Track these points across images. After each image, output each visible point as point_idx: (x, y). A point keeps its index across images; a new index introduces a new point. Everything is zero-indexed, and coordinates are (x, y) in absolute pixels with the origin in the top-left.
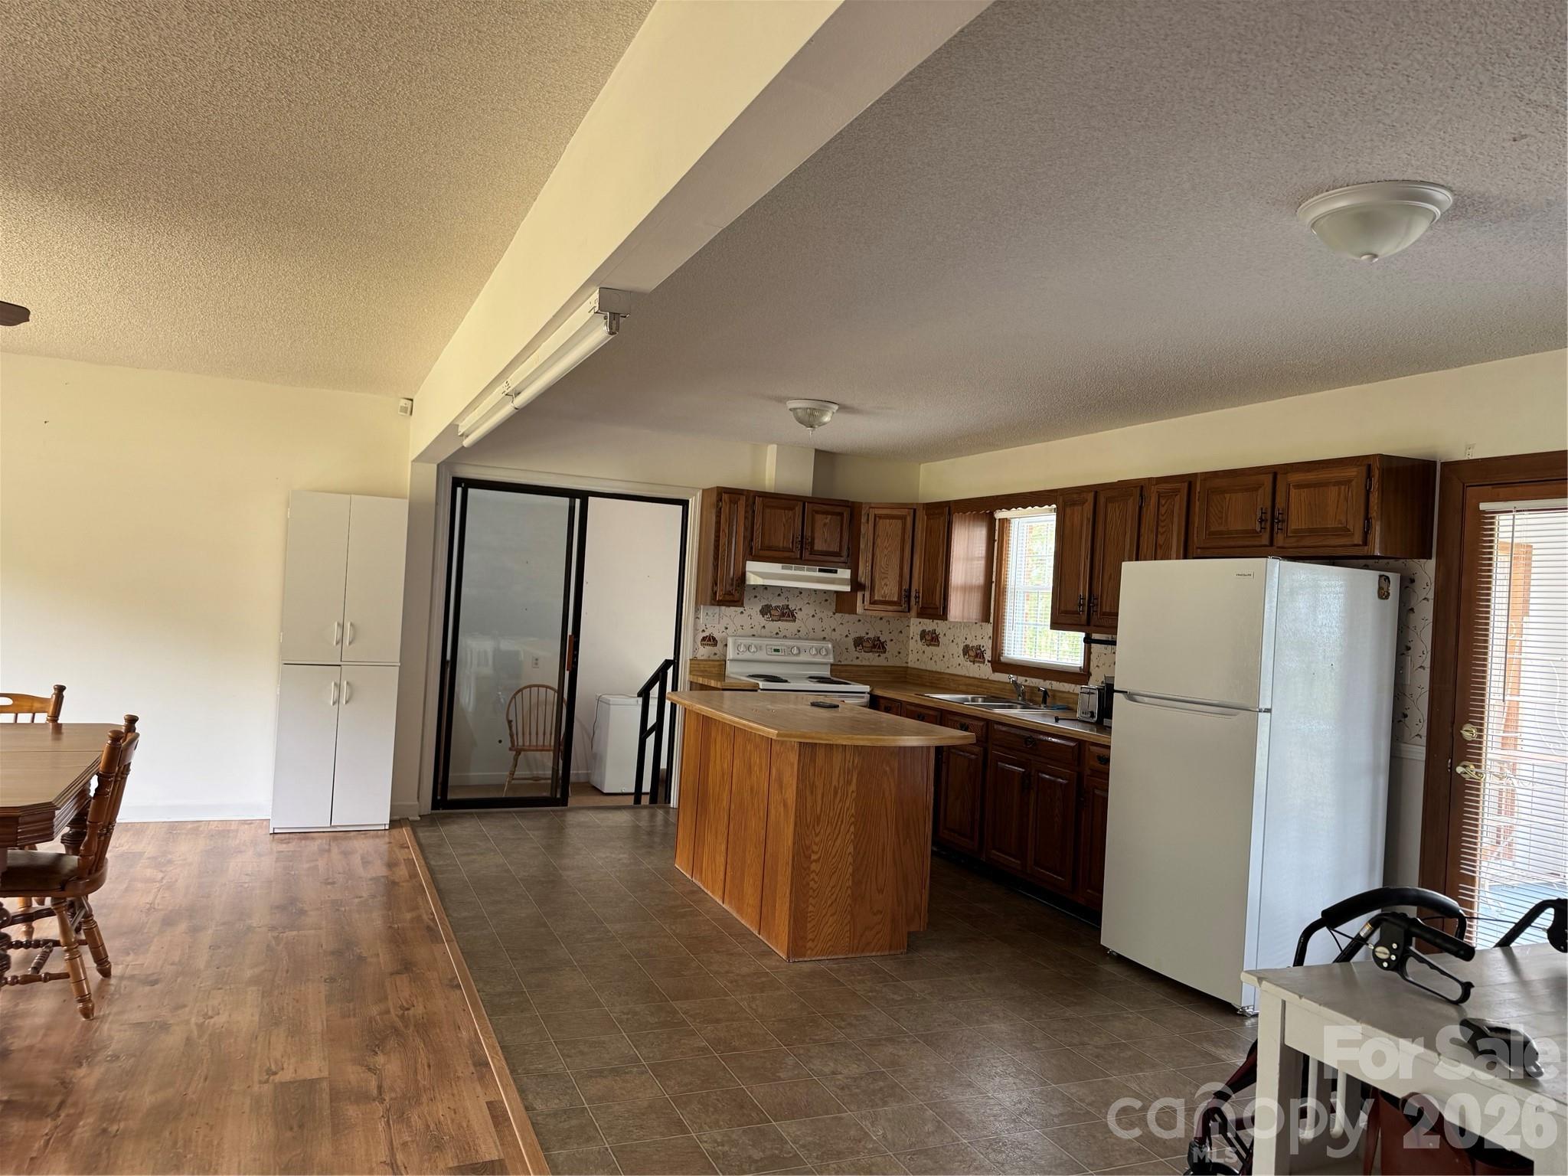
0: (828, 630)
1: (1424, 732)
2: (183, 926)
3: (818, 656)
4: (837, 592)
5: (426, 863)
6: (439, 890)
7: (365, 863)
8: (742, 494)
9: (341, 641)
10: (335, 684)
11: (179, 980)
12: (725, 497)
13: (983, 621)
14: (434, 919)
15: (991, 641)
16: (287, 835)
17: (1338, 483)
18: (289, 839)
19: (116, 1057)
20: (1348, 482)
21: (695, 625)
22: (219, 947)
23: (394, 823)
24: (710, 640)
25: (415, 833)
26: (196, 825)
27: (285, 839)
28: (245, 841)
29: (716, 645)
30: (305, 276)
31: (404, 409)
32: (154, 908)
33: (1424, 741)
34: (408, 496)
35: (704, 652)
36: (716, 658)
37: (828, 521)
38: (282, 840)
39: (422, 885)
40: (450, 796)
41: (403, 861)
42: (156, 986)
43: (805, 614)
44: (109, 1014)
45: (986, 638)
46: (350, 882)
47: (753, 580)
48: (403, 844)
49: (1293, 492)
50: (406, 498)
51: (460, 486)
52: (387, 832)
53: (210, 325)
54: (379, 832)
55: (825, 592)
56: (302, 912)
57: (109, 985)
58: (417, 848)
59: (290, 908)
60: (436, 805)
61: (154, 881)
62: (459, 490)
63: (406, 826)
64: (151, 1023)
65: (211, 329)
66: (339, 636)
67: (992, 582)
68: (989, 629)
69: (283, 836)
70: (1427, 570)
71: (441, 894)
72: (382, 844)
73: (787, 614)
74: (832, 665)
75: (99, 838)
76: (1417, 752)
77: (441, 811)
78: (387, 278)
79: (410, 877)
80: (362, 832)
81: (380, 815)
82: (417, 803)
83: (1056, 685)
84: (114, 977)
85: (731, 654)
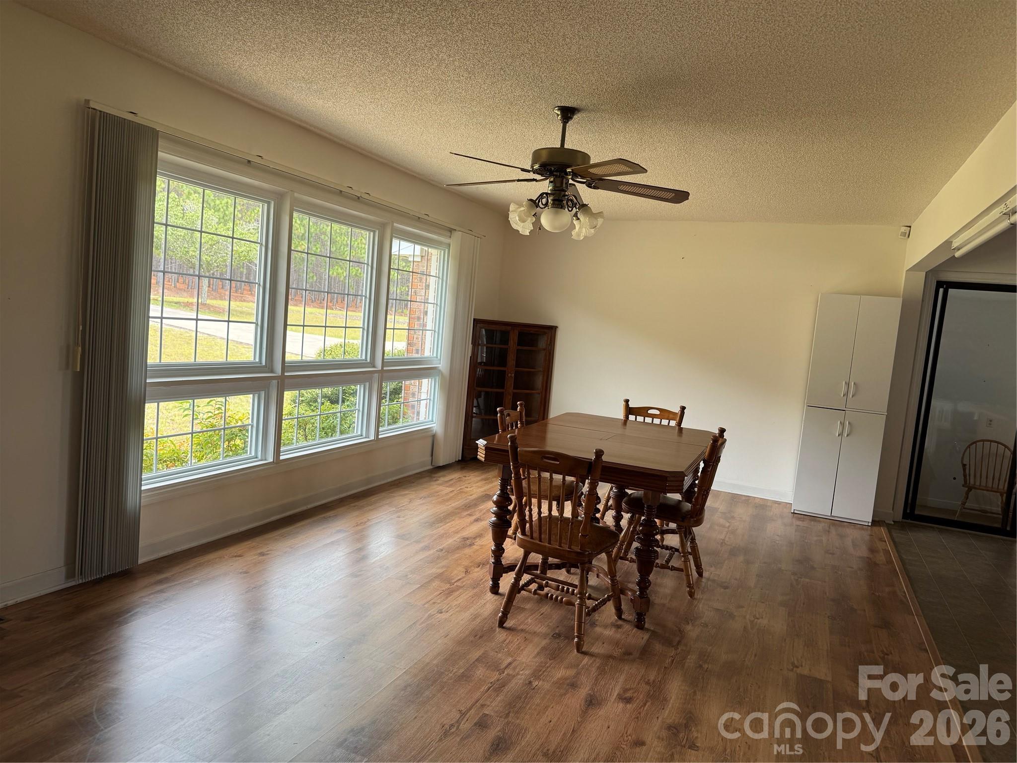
2: (741, 558)
5: (899, 556)
6: (909, 577)
7: (855, 545)
9: (846, 394)
10: (841, 422)
11: (739, 590)
14: (905, 596)
16: (802, 516)
18: (804, 518)
19: (706, 625)
22: (762, 577)
23: (875, 523)
25: (890, 532)
26: (747, 498)
27: (801, 518)
28: (776, 514)
30: (848, 148)
31: (904, 234)
32: (725, 543)
34: (901, 295)
38: (799, 518)
39: (896, 570)
40: (917, 512)
41: (881, 551)
42: (727, 590)
44: (702, 599)
46: (844, 555)
48: (882, 538)
50: (899, 297)
51: (943, 287)
52: (869, 527)
53: (780, 190)
54: (864, 526)
56: (813, 568)
57: (702, 582)
58: (892, 543)
59: (804, 562)
60: (905, 515)
61: (724, 526)
62: (941, 290)
63: (883, 526)
64: (725, 611)
65: (780, 192)
66: (846, 390)
69: (800, 516)
71: (910, 579)
72: (866, 535)
75: (703, 496)
77: (909, 521)
78: (909, 140)
79: (887, 562)
80: (852, 524)
81: (866, 515)
82: (892, 512)
84: (704, 578)
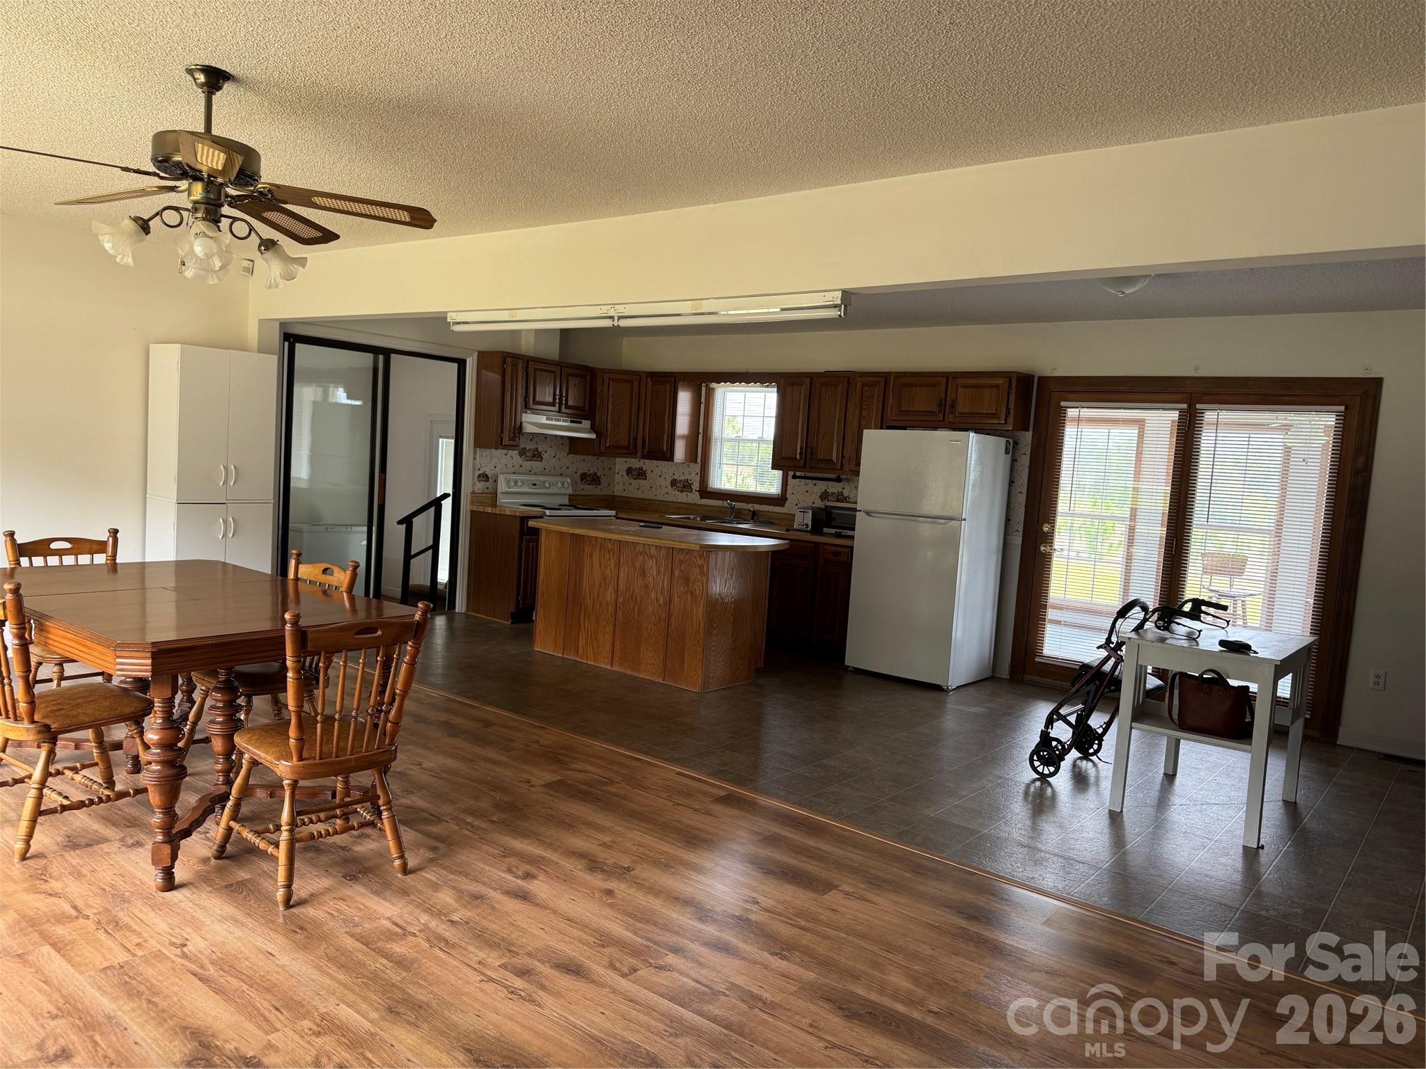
0: (564, 467)
1: (1021, 528)
3: (562, 488)
4: (570, 438)
8: (519, 358)
12: (509, 360)
13: (691, 461)
15: (698, 476)
17: (990, 386)
20: (997, 386)
21: (474, 464)
24: (484, 477)
29: (488, 481)
33: (1021, 533)
35: (480, 486)
36: (488, 491)
37: (577, 382)
43: (549, 453)
45: (693, 474)
47: (529, 429)
49: (960, 390)
51: (289, 341)
55: (562, 437)
62: (288, 344)
66: (225, 476)
67: (699, 433)
68: (697, 468)
70: (1027, 437)
73: (537, 455)
74: (570, 495)
76: (1017, 540)
83: (757, 507)
85: (502, 487)
